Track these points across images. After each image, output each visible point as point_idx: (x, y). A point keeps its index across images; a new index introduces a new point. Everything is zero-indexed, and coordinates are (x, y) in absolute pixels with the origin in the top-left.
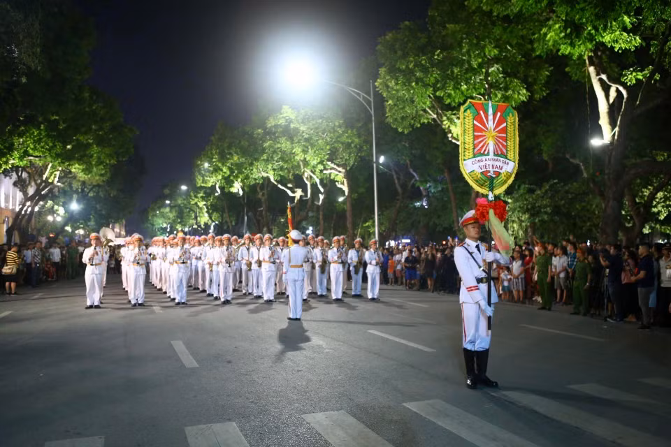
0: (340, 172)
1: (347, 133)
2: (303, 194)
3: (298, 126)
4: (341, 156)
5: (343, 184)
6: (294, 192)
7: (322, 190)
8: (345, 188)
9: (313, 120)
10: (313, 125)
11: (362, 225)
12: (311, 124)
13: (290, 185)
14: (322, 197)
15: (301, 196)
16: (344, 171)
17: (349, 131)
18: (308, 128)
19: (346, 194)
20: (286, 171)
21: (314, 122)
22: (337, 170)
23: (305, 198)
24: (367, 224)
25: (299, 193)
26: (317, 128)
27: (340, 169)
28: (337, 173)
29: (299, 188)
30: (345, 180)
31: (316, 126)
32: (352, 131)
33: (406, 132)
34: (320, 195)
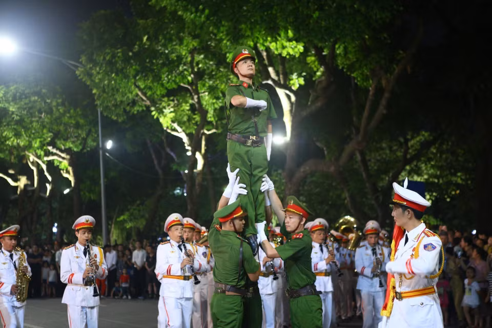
0: (64, 158)
1: (69, 112)
2: (29, 183)
3: (7, 105)
4: (76, 135)
5: (68, 172)
6: (16, 180)
7: (50, 178)
8: (71, 178)
9: (26, 98)
10: (25, 104)
11: (116, 219)
12: (23, 103)
13: (11, 172)
14: (49, 187)
15: (26, 186)
16: (68, 157)
17: (72, 111)
18: (18, 108)
19: (73, 185)
20: (7, 152)
21: (27, 101)
22: (60, 156)
23: (30, 189)
24: (122, 218)
25: (23, 181)
26: (30, 108)
27: (63, 155)
28: (60, 160)
29: (23, 174)
30: (70, 169)
31: (30, 105)
32: (75, 110)
33: (120, 120)
34: (47, 185)
